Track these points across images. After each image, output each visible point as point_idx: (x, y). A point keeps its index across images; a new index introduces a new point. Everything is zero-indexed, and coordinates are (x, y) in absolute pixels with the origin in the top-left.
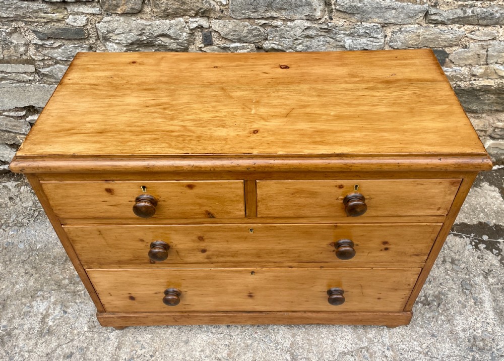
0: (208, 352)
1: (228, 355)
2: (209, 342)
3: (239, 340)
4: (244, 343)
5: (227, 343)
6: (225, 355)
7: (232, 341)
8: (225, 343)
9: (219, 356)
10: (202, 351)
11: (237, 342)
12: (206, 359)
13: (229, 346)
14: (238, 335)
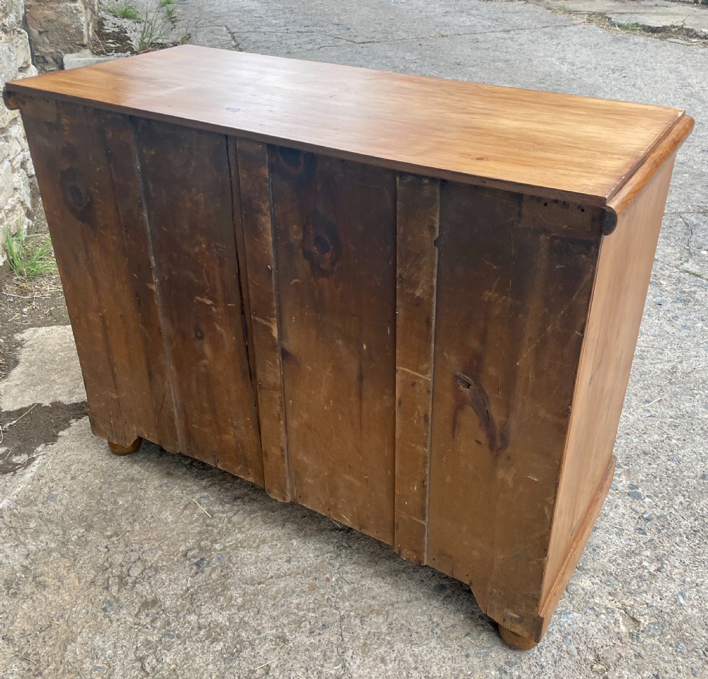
0: (382, 650)
1: (378, 613)
2: (363, 652)
3: (347, 604)
4: (350, 596)
5: (358, 621)
6: (381, 619)
7: (352, 613)
8: (359, 624)
9: (384, 629)
10: (383, 660)
11: (352, 606)
12: (395, 648)
13: (363, 616)
14: (337, 609)
